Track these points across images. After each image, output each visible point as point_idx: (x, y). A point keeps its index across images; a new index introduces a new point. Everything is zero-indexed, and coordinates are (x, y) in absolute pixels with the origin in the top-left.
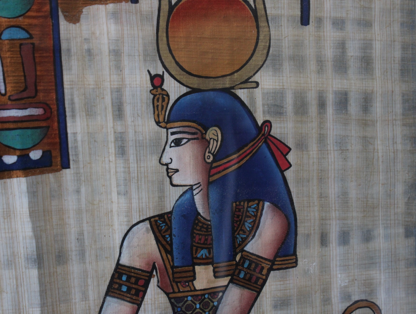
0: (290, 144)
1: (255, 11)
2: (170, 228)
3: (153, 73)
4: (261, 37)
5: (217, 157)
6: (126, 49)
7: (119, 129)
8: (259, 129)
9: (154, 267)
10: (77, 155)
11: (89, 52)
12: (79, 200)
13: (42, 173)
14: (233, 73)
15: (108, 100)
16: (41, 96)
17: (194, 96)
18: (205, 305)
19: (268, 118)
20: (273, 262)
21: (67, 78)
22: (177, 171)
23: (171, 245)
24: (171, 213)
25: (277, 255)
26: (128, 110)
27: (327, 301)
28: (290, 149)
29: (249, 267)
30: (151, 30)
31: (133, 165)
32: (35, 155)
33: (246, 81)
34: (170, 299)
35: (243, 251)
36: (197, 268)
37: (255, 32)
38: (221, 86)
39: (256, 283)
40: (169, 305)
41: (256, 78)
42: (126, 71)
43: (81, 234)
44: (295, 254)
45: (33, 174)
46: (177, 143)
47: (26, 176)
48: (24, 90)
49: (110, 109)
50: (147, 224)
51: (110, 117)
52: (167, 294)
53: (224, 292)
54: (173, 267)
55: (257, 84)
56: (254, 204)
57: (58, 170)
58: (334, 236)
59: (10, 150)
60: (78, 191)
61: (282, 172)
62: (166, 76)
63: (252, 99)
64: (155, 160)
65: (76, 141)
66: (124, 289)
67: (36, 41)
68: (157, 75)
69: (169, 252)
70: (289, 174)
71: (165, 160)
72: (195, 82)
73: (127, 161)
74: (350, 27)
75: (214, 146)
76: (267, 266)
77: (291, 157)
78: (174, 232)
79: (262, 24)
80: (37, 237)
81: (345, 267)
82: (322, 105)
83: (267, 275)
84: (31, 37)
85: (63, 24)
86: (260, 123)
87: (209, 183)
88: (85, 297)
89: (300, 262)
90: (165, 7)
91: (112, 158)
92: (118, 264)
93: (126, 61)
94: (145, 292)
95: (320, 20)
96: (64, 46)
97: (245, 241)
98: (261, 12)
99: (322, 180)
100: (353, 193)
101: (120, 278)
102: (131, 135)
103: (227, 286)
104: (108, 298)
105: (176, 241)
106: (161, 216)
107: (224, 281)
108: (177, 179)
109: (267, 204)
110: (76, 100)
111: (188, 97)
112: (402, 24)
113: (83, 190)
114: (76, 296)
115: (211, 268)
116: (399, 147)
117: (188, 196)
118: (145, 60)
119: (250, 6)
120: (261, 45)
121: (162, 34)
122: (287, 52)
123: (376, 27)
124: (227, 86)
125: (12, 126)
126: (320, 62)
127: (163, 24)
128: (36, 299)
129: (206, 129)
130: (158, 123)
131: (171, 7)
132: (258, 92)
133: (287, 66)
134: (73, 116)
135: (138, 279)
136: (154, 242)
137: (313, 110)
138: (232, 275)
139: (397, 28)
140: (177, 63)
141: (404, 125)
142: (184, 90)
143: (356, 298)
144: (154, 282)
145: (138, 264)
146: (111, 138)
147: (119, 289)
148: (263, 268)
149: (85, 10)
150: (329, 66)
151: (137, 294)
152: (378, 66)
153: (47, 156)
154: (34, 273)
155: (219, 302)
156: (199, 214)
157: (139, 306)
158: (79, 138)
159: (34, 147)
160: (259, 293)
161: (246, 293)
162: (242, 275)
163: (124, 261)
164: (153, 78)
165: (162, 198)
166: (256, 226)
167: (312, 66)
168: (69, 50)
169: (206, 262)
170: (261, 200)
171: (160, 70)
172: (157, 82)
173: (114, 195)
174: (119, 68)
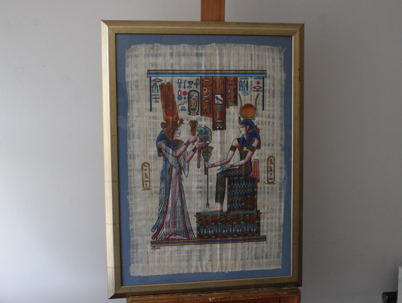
0: (260, 129)
1: (255, 108)
2: (240, 140)
3: (239, 116)
4: (256, 112)
5: (248, 130)
6: (235, 113)
7: (233, 124)
8: (255, 126)
9: (237, 146)
10: (227, 128)
11: (230, 113)
12: (227, 135)
13: (222, 130)
14: (251, 117)
15: (232, 120)
16: (223, 119)
17: (245, 120)
18: (245, 153)
19: (256, 125)
20: (256, 148)
21: (226, 117)
22: (242, 131)
23: (240, 143)
24: (240, 138)
25: (257, 147)
26: (235, 122)
27: (265, 155)
28: (260, 130)
29: (252, 148)
30: (239, 110)
31: (235, 130)
32: (221, 127)
33: (253, 119)
34: (240, 151)
35: (251, 145)
36: (244, 147)
37: (255, 111)
38: (249, 119)
39: (254, 151)
40: (239, 152)
41: (255, 118)
42: (235, 116)
43: (227, 140)
44: (260, 147)
45: (221, 130)
46: (242, 127)
47: (220, 130)
48: (221, 118)
49: (232, 121)
50: (237, 139)
51: (232, 122)
52: (239, 151)
53: (248, 152)
54: (240, 147)
55: (255, 119)
56: (254, 138)
57: (224, 130)
58: (267, 145)
59: (218, 126)
60: (227, 133)
61: (259, 133)
62: (241, 117)
63: (254, 121)
64: (238, 130)
65: (227, 126)
66: (233, 149)
67: (223, 111)
68: (240, 117)
69: (240, 144)
70: (260, 134)
71: (240, 130)
72: (245, 118)
73: (234, 129)
74: (271, 111)
75: (248, 128)
76: (255, 148)
77: (260, 131)
78: (241, 141)
79: (256, 110)
80: (221, 140)
81: (269, 150)
82: (266, 123)
83: (255, 150)
84: (222, 110)
85: (227, 109)
86: (255, 125)
87: (247, 134)
88: (227, 150)
89: (261, 148)
90: (241, 107)
91: (232, 129)
92: (232, 145)
93: (235, 115)
94: (236, 150)
95: (266, 110)
96: (226, 112)
97: (252, 144)
98: (256, 108)
99: (265, 135)
100: (271, 138)
101: (232, 147)
102: (235, 126)
103: (249, 151)
104: (230, 150)
105: (241, 142)
106: (239, 138)
107: (248, 150)
108: (242, 133)
109: (256, 138)
110: (228, 120)
111: (244, 120)
112: (280, 111)
113: (228, 133)
114: (225, 149)
115: (246, 147)
116: (279, 131)
117: (243, 136)
118: (238, 115)
119: (254, 107)
120: (256, 113)
121: (241, 111)
122: (260, 114)
123: (275, 111)
124: (250, 119)
125: (218, 123)
126: (266, 116)
127: (241, 109)
128: (220, 149)
129: (247, 125)
130: (239, 124)
131: (242, 107)
132: (255, 120)
133: (260, 117)
134: (227, 122)
135: (235, 148)
136: (238, 142)
137: (264, 124)
138: (250, 149)
139: (279, 112)
140: (243, 115)
141: (280, 127)
142: (244, 119)
143: (270, 155)
144: (237, 148)
145: (235, 145)
146: (232, 126)
147: (232, 149)
148: (255, 149)
149: (230, 107)
150: (267, 117)
151: (235, 150)
152: (275, 118)
153: (223, 128)
154: (220, 145)
155: (247, 153)
156: (245, 139)
157: (235, 152)
158: (228, 125)
159: (221, 126)
160: (254, 152)
161: (252, 152)
162: (251, 149)
163: (233, 145)
164: (239, 117)
165: (239, 136)
166: (254, 142)
167: (264, 117)
168: (227, 113)
169: (246, 146)
170: (255, 137)
171: (240, 116)
172: (239, 118)
173: (232, 135)
174: (234, 115)
